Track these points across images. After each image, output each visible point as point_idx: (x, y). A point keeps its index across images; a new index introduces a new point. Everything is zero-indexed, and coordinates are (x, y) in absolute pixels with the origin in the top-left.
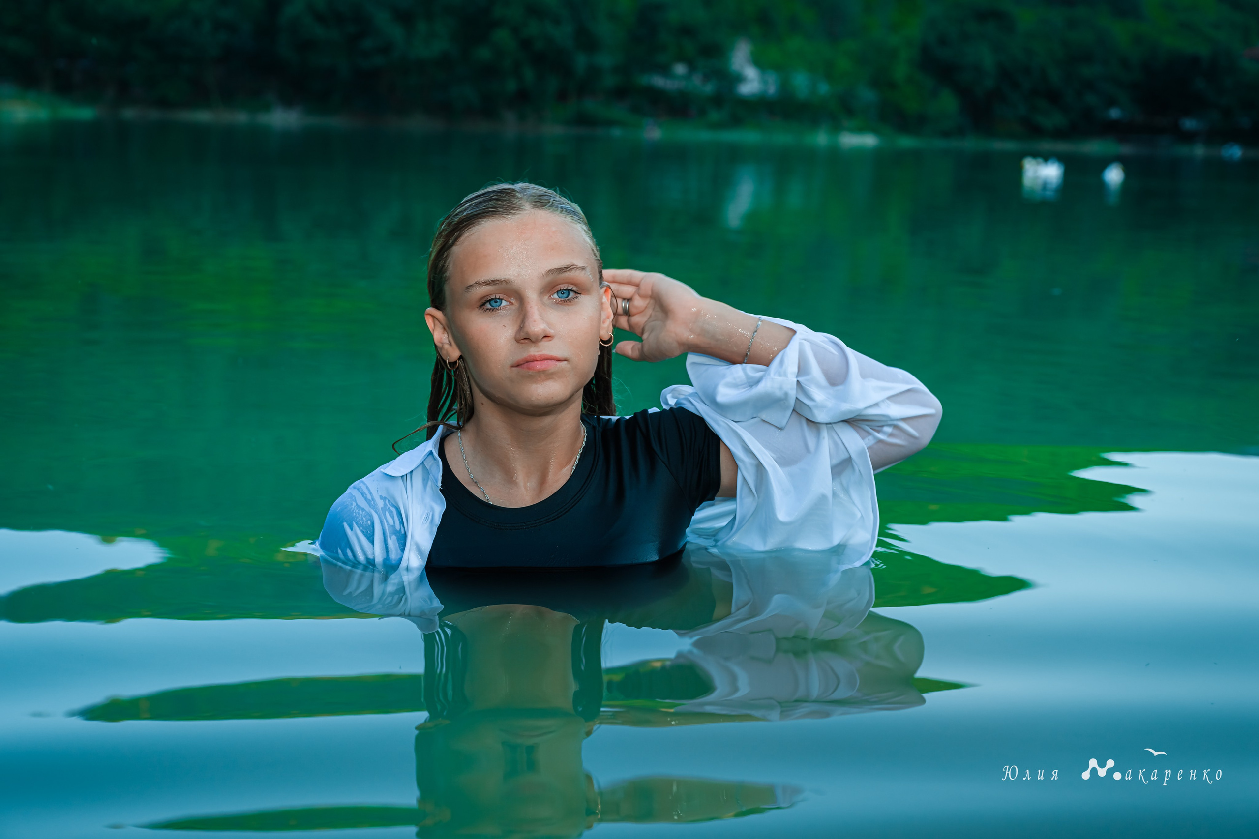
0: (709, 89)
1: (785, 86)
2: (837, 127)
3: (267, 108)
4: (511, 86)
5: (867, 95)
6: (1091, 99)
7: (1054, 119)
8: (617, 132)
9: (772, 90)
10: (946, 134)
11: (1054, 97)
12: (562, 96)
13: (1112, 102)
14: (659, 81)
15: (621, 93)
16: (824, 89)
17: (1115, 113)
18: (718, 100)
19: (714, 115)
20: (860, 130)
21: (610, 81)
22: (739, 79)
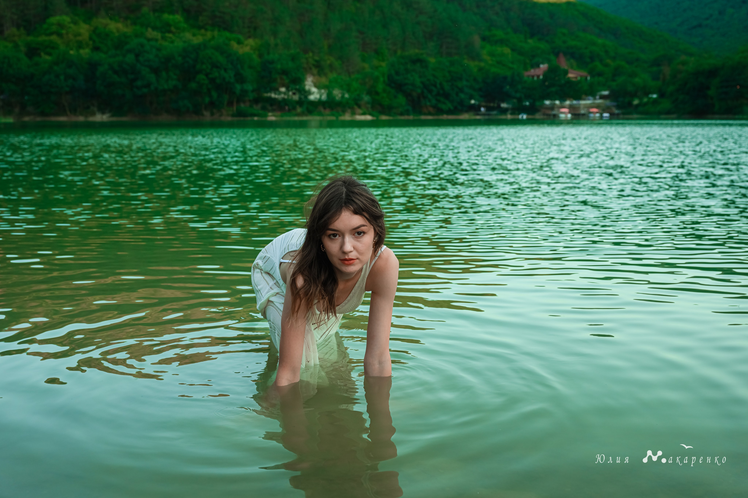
0: (296, 98)
1: (329, 95)
2: (354, 113)
3: (93, 114)
4: (207, 100)
5: (366, 98)
6: (462, 96)
7: (449, 105)
8: (256, 118)
9: (324, 97)
10: (402, 114)
11: (447, 96)
12: (230, 104)
13: (471, 98)
14: (273, 95)
15: (256, 101)
16: (347, 96)
17: (473, 102)
18: (300, 103)
19: (299, 110)
20: (364, 114)
21: (251, 96)
22: (310, 93)
